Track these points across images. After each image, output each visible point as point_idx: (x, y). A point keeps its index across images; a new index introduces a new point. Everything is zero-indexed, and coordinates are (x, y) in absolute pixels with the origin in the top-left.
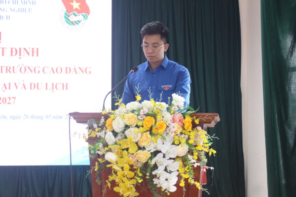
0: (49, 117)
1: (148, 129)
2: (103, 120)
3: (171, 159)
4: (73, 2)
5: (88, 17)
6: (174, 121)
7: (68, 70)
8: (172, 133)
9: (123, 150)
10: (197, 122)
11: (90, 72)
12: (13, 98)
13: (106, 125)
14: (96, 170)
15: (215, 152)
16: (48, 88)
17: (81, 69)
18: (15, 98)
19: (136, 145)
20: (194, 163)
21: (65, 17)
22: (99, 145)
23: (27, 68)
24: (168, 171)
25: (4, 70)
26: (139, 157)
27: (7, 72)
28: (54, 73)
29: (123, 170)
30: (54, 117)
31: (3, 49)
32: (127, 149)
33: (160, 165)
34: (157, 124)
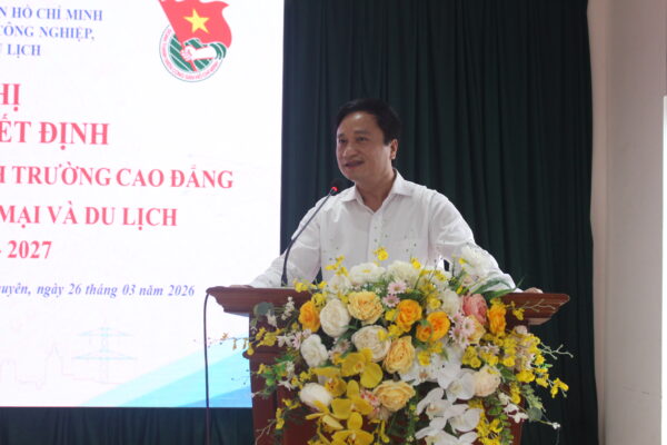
0: (130, 291)
1: (407, 330)
2: (290, 306)
3: (459, 402)
4: (191, 15)
5: (228, 50)
6: (466, 311)
7: (177, 178)
8: (463, 340)
9: (347, 379)
10: (519, 314)
11: (230, 184)
12: (45, 243)
13: (301, 318)
14: (279, 426)
15: (565, 387)
16: (130, 220)
17: (209, 177)
18: (49, 243)
19: (378, 366)
20: (514, 413)
21: (172, 51)
22: (285, 366)
23: (79, 171)
24: (454, 431)
25: (25, 175)
26: (385, 397)
27: (30, 182)
28: (143, 184)
29: (345, 428)
30: (143, 291)
31: (23, 124)
32: (357, 378)
33: (435, 416)
34: (429, 319)
